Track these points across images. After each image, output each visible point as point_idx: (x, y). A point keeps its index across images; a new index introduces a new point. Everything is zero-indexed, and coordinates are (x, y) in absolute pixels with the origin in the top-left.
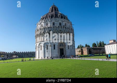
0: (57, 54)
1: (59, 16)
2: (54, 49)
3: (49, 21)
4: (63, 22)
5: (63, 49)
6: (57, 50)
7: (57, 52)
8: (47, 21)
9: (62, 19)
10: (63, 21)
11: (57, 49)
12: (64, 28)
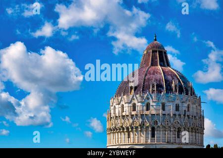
1: (176, 86)
3: (152, 99)
4: (184, 102)
8: (148, 99)
9: (182, 96)
10: (184, 100)
12: (186, 117)
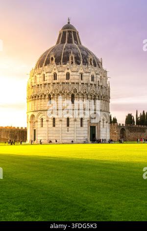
0: (86, 135)
2: (82, 125)
4: (98, 74)
5: (95, 127)
6: (87, 129)
7: (86, 132)
9: (96, 69)
10: (98, 72)
11: (87, 126)
12: (100, 87)
